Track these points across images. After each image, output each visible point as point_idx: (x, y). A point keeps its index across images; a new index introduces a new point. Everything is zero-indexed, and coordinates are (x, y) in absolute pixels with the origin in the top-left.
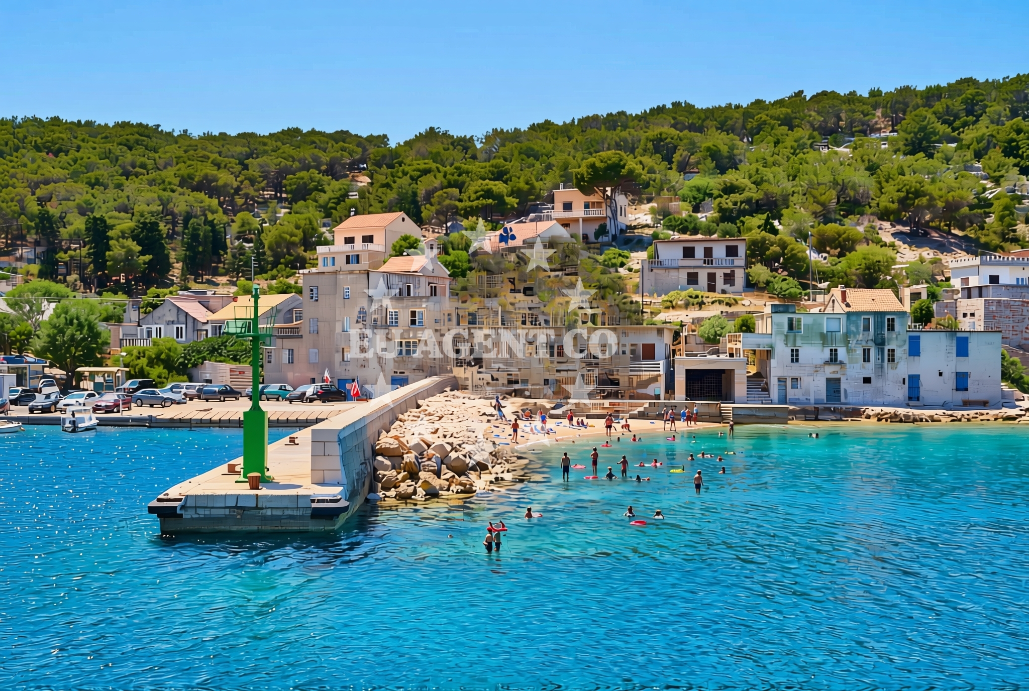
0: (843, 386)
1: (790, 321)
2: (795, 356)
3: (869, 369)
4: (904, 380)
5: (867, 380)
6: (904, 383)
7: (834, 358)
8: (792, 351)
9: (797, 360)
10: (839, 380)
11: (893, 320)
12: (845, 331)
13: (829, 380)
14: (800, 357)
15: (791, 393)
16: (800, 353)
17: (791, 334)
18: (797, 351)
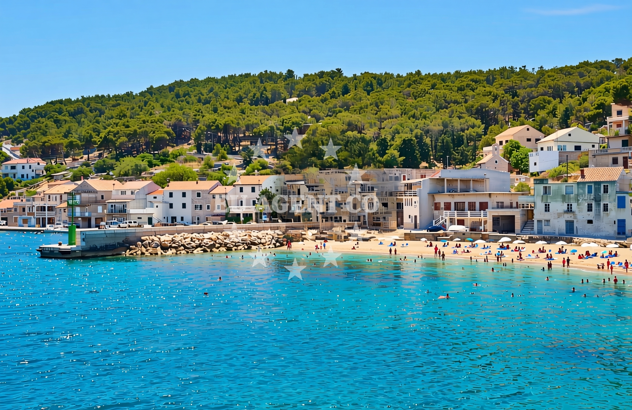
0: (575, 225)
1: (545, 188)
2: (547, 208)
3: (591, 215)
4: (615, 221)
5: (590, 222)
6: (615, 223)
7: (569, 210)
8: (546, 205)
9: (549, 211)
10: (573, 222)
11: (607, 186)
12: (576, 193)
13: (567, 222)
14: (550, 209)
15: (545, 229)
16: (550, 206)
17: (545, 196)
18: (549, 205)
